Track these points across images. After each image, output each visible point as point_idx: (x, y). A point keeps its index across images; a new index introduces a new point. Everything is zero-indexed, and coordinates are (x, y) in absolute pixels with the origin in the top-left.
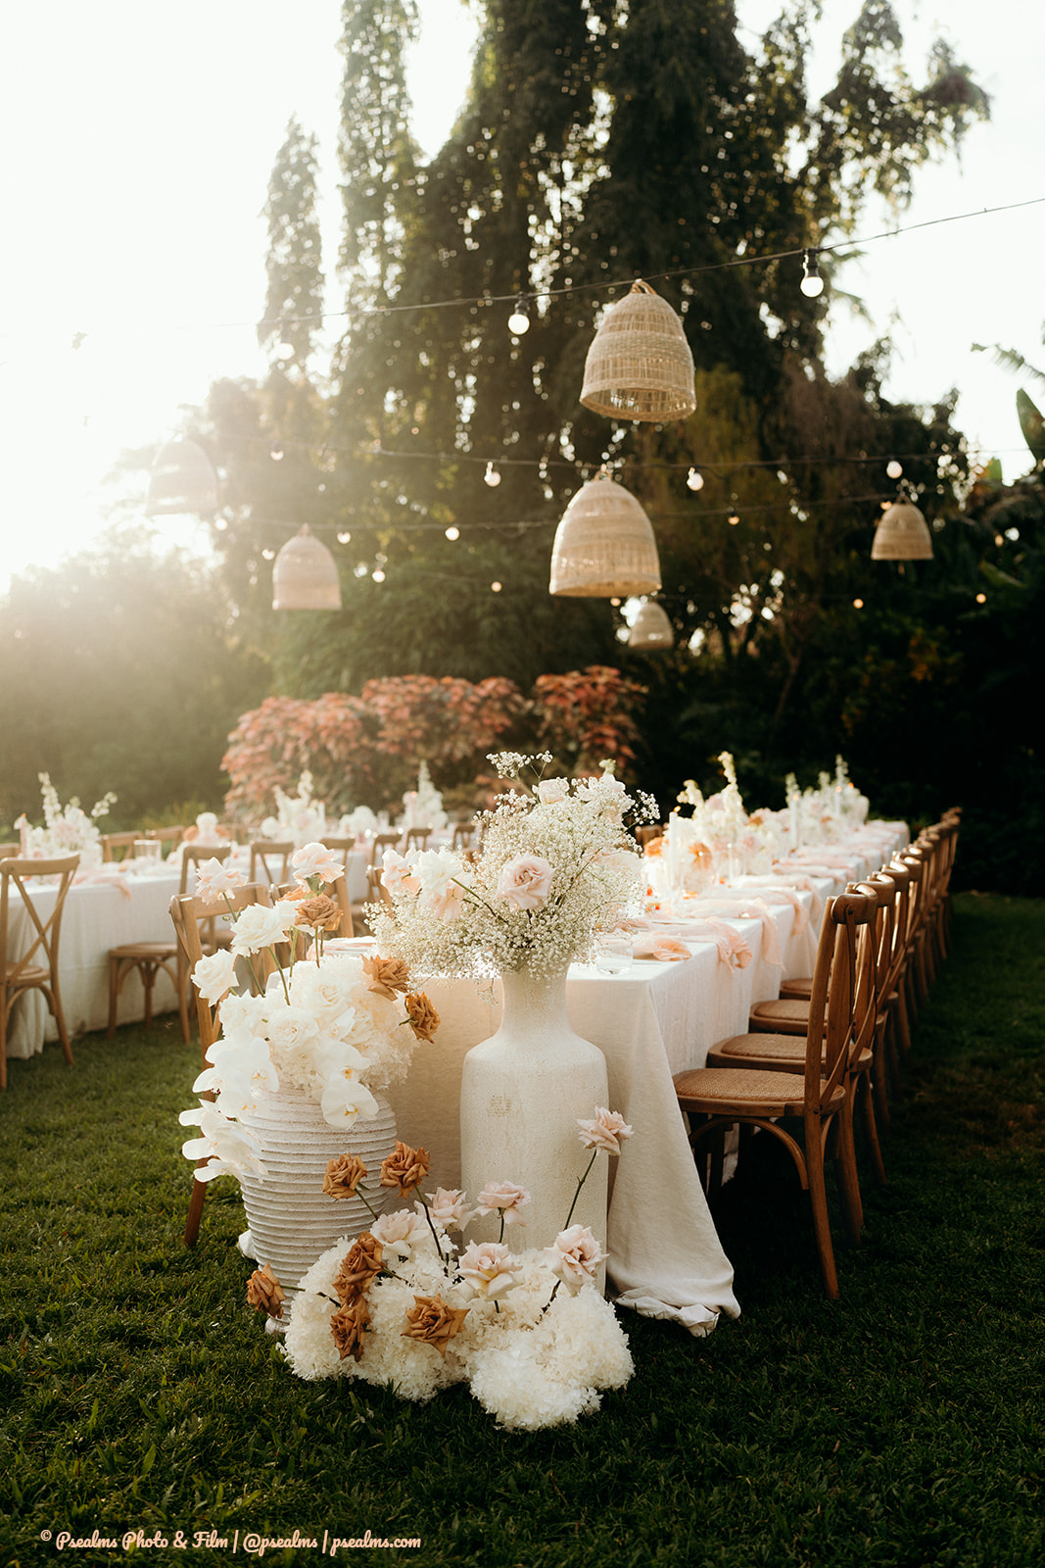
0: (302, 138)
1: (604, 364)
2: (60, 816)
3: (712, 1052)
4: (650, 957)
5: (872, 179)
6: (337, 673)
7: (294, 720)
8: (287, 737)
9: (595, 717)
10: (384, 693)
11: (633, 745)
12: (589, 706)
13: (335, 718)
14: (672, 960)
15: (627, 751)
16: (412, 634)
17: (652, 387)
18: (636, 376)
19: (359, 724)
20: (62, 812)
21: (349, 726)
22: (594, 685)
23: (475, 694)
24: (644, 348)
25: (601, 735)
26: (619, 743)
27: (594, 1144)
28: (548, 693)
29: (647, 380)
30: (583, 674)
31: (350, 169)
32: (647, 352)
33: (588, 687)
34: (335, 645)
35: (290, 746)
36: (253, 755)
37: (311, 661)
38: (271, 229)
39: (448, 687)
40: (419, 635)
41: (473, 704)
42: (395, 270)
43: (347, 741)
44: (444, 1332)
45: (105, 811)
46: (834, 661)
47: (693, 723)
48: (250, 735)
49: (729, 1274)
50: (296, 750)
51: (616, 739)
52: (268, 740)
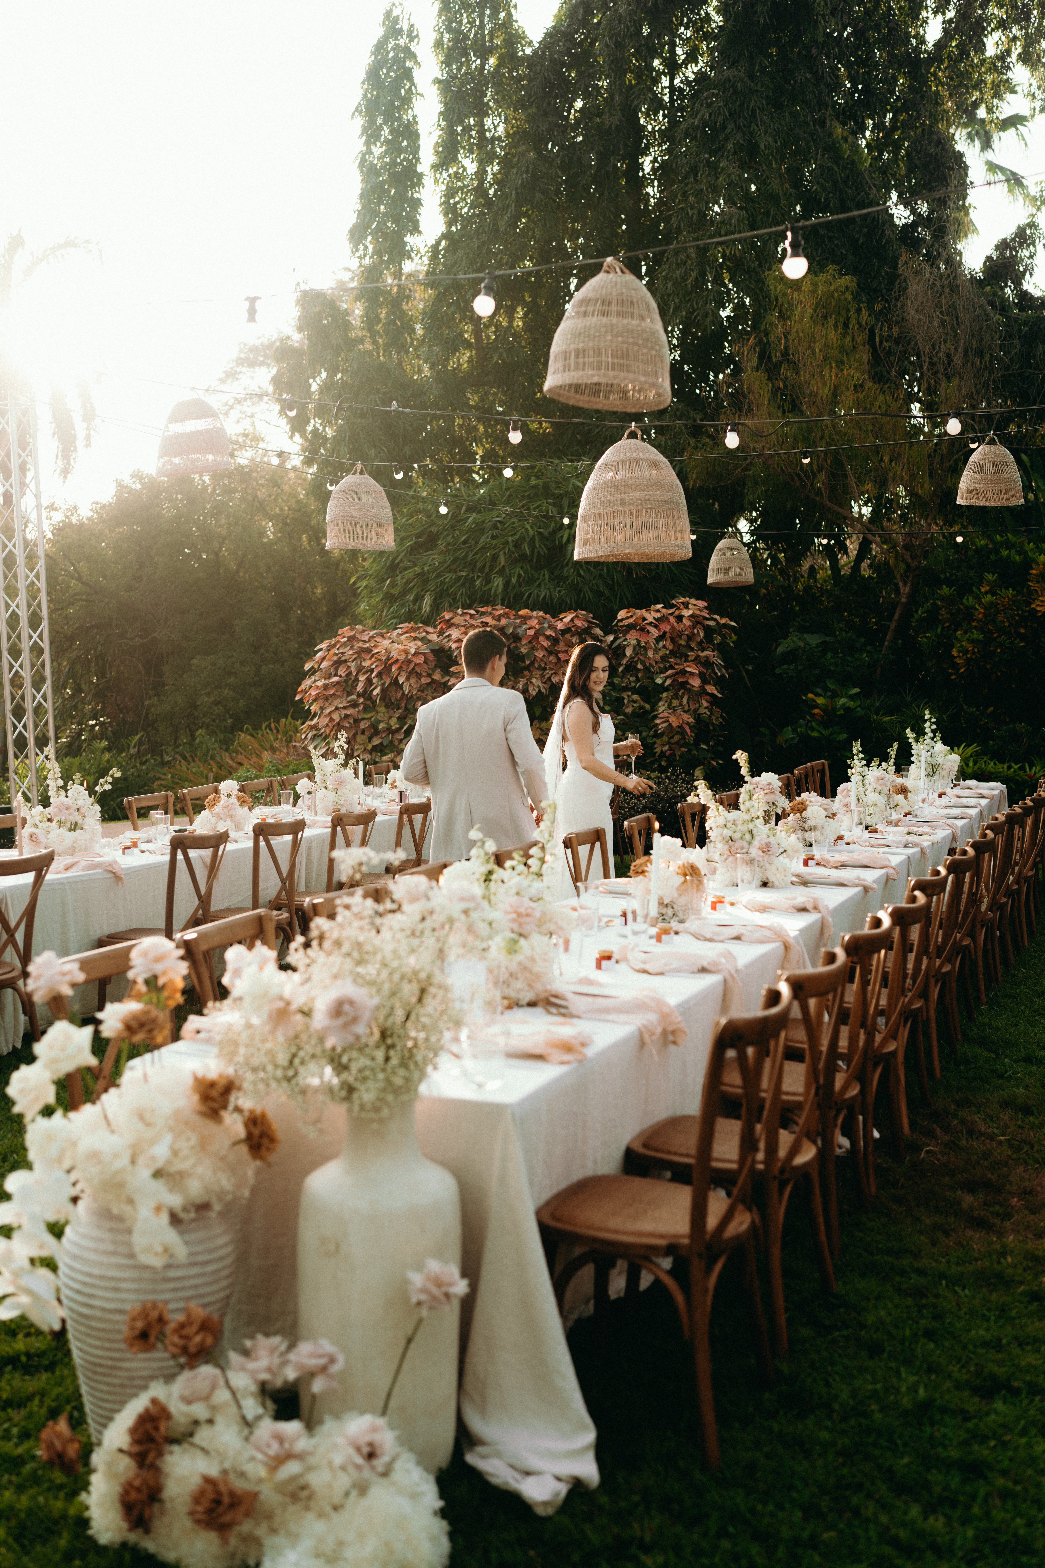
0: (401, 30)
1: (566, 355)
2: (63, 793)
3: (632, 1146)
4: (539, 1057)
5: (1017, 49)
6: (419, 598)
7: (369, 650)
8: (360, 669)
9: (679, 653)
10: (458, 626)
11: (719, 682)
12: (673, 640)
13: (406, 652)
14: (562, 1063)
15: (711, 689)
16: (495, 558)
17: (615, 382)
18: (599, 368)
19: (431, 657)
20: (65, 788)
21: (420, 660)
22: (680, 618)
23: (551, 627)
24: (609, 338)
25: (683, 672)
26: (704, 681)
27: (419, 1304)
28: (631, 627)
29: (611, 373)
30: (668, 606)
31: (447, 63)
32: (611, 341)
33: (672, 620)
34: (417, 569)
35: (362, 678)
36: (326, 687)
37: (393, 585)
38: (365, 130)
39: (525, 619)
40: (502, 560)
41: (548, 638)
42: (494, 168)
43: (419, 676)
44: (227, 1518)
45: (108, 787)
46: (946, 590)
47: (791, 656)
48: (324, 665)
49: (590, 1436)
50: (369, 681)
51: (701, 676)
52: (342, 671)
